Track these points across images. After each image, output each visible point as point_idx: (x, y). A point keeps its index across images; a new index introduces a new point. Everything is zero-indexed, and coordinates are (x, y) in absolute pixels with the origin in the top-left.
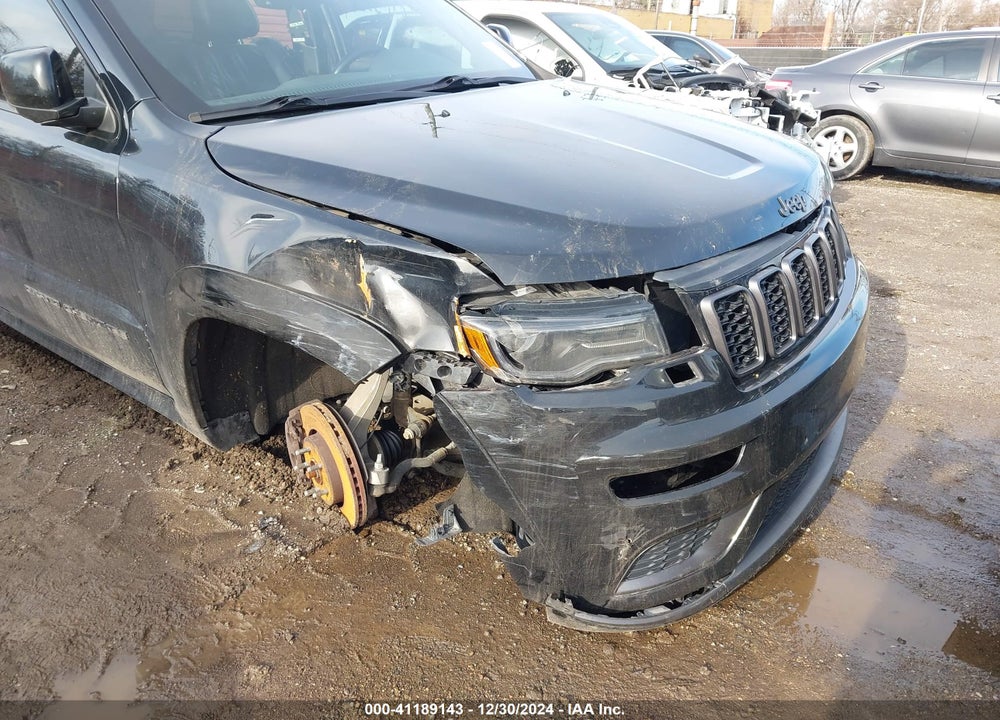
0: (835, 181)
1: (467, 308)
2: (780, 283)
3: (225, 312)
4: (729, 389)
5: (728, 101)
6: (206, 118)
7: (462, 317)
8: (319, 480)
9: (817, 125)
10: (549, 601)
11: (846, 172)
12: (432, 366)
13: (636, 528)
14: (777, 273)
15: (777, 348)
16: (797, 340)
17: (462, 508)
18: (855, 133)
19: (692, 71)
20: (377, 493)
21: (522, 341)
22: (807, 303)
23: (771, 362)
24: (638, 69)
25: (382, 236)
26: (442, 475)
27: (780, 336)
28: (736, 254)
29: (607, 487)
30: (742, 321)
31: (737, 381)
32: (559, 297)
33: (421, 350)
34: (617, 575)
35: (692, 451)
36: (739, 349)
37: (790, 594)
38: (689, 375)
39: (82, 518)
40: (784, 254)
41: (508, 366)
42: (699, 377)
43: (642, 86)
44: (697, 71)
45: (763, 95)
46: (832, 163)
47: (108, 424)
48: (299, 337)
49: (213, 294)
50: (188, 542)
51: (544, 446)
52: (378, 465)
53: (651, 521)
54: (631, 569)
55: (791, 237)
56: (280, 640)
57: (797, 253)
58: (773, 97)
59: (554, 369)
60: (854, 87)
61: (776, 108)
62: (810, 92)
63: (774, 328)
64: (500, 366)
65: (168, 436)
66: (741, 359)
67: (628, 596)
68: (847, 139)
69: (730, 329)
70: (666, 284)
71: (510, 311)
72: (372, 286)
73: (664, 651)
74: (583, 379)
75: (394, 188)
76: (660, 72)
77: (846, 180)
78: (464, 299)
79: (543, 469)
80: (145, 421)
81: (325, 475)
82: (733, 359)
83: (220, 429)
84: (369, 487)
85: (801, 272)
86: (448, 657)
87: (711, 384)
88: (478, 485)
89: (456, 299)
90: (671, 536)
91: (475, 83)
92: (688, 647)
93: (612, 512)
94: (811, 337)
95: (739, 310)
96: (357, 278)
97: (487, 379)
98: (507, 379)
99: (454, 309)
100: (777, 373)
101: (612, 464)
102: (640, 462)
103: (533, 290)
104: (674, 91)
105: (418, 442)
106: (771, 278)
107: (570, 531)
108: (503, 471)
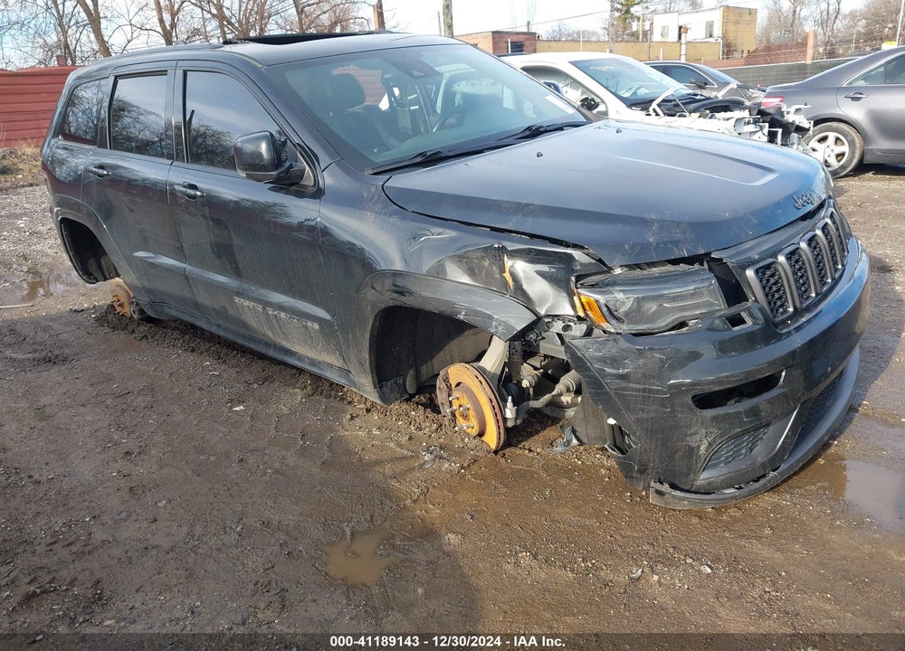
0: (834, 179)
1: (581, 284)
2: (800, 256)
3: (408, 301)
4: (770, 331)
5: (732, 121)
6: (375, 171)
7: (579, 290)
8: (465, 417)
9: (811, 132)
10: (652, 484)
11: (839, 171)
12: (558, 326)
13: (711, 430)
14: (797, 249)
15: (801, 303)
16: (816, 296)
17: (577, 429)
18: (845, 136)
19: (698, 97)
20: (510, 424)
21: (623, 303)
22: (821, 270)
23: (798, 313)
24: (652, 101)
25: (519, 242)
26: (547, 416)
27: (803, 294)
28: (767, 236)
29: (690, 401)
30: (775, 283)
31: (776, 325)
32: (645, 272)
33: (549, 316)
34: (699, 465)
35: (748, 373)
36: (775, 303)
37: (826, 484)
38: (743, 322)
39: (303, 452)
40: (801, 235)
41: (614, 322)
42: (749, 322)
43: (657, 115)
44: (702, 98)
45: (761, 113)
46: (827, 164)
47: (295, 394)
48: (463, 313)
49: (398, 289)
50: (378, 463)
51: (644, 375)
52: (510, 404)
53: (722, 424)
54: (709, 461)
55: (806, 223)
56: (463, 520)
57: (811, 234)
58: (770, 114)
59: (646, 323)
60: (841, 98)
61: (774, 123)
62: (802, 106)
63: (798, 288)
64: (608, 322)
65: (342, 399)
66: (777, 310)
67: (707, 481)
68: (839, 142)
69: (767, 289)
70: (721, 260)
71: (614, 283)
72: (513, 275)
73: (735, 520)
74: (667, 328)
75: (521, 209)
76: (670, 101)
77: (840, 177)
78: (579, 278)
79: (644, 390)
80: (322, 390)
81: (472, 413)
82: (772, 310)
83: (385, 389)
84: (505, 420)
85: (815, 248)
86: (582, 527)
87: (758, 327)
88: (597, 405)
89: (573, 279)
90: (737, 436)
91: (548, 129)
92: (754, 517)
93: (694, 419)
94: (826, 295)
95: (773, 275)
96: (502, 270)
97: (597, 332)
98: (613, 331)
99: (573, 285)
100: (804, 320)
101: (692, 384)
102: (713, 382)
103: (626, 269)
104: (685, 116)
105: (531, 390)
106: (793, 253)
107: (665, 434)
108: (616, 394)
